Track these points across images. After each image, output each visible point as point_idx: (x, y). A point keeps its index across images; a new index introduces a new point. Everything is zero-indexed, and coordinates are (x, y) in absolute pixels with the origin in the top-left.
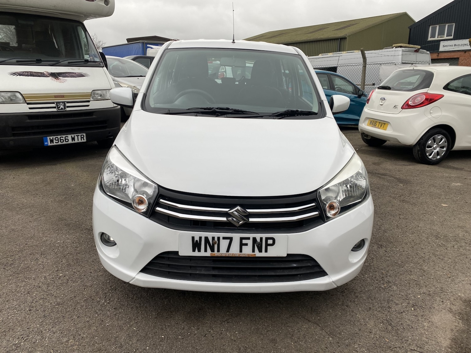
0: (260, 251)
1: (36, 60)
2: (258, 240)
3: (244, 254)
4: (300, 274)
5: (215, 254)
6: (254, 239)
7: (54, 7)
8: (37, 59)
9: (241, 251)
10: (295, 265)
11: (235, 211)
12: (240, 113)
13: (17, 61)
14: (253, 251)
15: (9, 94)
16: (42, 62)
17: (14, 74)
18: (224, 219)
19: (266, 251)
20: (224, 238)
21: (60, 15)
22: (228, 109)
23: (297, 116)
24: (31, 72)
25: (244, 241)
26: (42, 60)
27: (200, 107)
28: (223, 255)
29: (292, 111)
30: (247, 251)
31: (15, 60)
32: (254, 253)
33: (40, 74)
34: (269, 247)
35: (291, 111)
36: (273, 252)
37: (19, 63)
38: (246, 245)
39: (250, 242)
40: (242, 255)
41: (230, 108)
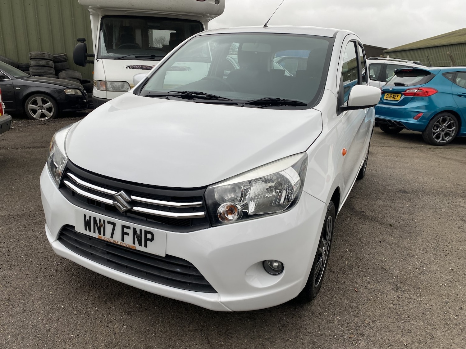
0: (140, 244)
1: (150, 56)
2: (138, 232)
3: (125, 244)
4: (190, 283)
5: (101, 237)
6: (134, 230)
7: (170, 8)
8: (151, 54)
9: (123, 240)
10: (179, 270)
11: (119, 195)
12: (214, 98)
13: (136, 57)
14: (134, 243)
15: (120, 83)
16: (156, 58)
17: (129, 67)
18: (110, 202)
19: (146, 246)
20: (109, 222)
21: (182, 16)
22: (202, 93)
23: (281, 106)
24: (142, 66)
25: (126, 230)
26: (156, 56)
27: (178, 91)
28: (108, 240)
29: (272, 100)
30: (128, 241)
31: (134, 56)
32: (134, 245)
33: (148, 67)
34: (148, 242)
35: (270, 99)
36: (152, 248)
37: (137, 58)
38: (127, 234)
39: (130, 232)
40: (123, 245)
41: (204, 92)
